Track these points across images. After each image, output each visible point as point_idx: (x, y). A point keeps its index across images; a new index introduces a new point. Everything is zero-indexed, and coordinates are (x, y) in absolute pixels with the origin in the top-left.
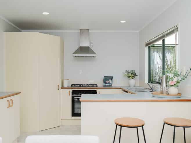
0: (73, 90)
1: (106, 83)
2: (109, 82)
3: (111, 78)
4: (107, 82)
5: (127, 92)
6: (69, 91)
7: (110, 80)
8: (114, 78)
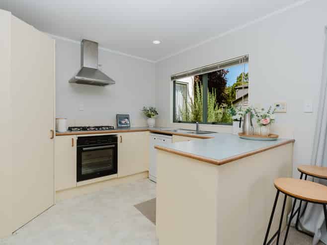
0: (79, 138)
1: (122, 124)
2: (125, 123)
3: (127, 117)
4: (123, 122)
5: (171, 135)
6: (73, 139)
7: (127, 120)
8: (130, 117)
